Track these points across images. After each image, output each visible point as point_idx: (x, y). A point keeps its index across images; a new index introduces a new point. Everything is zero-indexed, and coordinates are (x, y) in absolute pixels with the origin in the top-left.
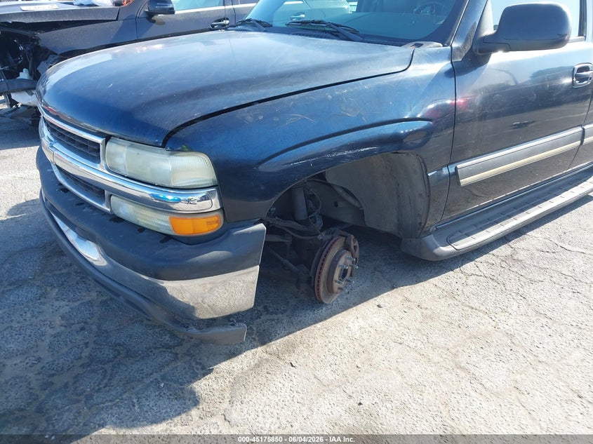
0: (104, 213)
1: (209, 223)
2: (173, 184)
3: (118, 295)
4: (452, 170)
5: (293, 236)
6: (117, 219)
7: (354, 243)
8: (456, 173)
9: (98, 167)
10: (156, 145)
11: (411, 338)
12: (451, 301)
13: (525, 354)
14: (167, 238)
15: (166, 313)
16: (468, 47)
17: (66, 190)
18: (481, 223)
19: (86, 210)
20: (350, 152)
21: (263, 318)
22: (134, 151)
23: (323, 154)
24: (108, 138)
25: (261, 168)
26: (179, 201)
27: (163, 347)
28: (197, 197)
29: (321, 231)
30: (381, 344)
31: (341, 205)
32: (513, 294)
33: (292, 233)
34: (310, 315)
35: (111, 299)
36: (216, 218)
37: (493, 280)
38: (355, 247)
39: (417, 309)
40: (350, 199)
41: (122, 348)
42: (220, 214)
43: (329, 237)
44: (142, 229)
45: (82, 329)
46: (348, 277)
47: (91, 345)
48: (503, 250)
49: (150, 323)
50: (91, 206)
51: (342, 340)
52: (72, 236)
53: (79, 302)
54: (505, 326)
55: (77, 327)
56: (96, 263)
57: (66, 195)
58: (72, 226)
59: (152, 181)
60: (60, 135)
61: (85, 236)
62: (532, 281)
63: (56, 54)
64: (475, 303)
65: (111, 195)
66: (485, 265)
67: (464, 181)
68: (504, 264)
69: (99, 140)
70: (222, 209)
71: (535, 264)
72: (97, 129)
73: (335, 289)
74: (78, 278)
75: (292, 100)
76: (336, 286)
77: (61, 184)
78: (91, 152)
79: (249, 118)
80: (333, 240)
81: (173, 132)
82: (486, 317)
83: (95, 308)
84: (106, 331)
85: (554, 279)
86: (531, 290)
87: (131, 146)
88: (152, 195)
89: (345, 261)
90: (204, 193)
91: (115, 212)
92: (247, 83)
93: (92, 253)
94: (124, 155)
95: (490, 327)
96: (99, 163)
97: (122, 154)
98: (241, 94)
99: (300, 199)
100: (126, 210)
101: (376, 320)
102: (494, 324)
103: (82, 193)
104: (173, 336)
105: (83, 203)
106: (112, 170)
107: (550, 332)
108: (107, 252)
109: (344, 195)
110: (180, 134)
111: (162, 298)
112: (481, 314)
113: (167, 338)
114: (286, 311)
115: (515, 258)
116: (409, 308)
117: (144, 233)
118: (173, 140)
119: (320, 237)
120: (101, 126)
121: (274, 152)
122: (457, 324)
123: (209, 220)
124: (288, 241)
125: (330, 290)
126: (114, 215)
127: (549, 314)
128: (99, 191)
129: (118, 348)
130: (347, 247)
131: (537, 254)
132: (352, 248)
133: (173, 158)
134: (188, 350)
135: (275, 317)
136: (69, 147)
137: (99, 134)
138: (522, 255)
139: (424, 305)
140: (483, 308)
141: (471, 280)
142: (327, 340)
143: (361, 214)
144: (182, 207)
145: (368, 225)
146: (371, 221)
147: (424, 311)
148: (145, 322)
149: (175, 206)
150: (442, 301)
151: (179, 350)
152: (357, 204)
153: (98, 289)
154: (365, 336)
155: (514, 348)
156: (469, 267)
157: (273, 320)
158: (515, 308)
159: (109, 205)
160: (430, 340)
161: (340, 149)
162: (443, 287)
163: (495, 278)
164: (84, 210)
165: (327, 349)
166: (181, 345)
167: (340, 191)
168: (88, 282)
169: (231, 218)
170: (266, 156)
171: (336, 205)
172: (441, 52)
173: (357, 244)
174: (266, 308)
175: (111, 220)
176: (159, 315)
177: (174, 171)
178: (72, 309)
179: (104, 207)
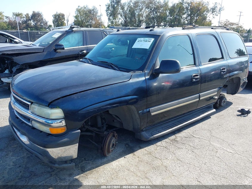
0: (30, 126)
1: (62, 130)
2: (51, 118)
3: (33, 154)
4: (148, 110)
5: (96, 133)
6: (33, 128)
7: (116, 134)
8: (149, 111)
9: (29, 112)
10: (46, 106)
11: (133, 168)
12: (149, 155)
13: (169, 173)
14: (49, 135)
15: (48, 159)
16: (151, 73)
17: (18, 118)
18: (164, 127)
19: (24, 125)
20: (110, 106)
21: (83, 162)
22: (39, 108)
23: (100, 107)
24: (32, 103)
25: (79, 112)
26: (53, 123)
27: (47, 172)
28: (58, 122)
29: (105, 131)
30: (122, 170)
31: (115, 121)
32: (171, 153)
33: (96, 132)
34: (100, 161)
35: (31, 156)
36: (64, 128)
37: (166, 148)
38: (116, 136)
39: (137, 158)
40: (118, 119)
41: (33, 173)
42: (65, 127)
43: (108, 133)
44: (41, 132)
45: (20, 166)
46: (114, 146)
47: (22, 172)
48: (173, 137)
49: (44, 164)
50: (26, 123)
51: (109, 169)
52: (18, 133)
53: (19, 157)
54: (166, 164)
55: (18, 166)
56: (26, 143)
57: (18, 120)
58: (19, 130)
59: (45, 117)
60: (17, 100)
61: (23, 134)
62: (179, 148)
63: (19, 64)
64: (157, 156)
65: (32, 121)
66: (165, 142)
67: (153, 114)
68: (171, 142)
69: (29, 104)
70: (66, 125)
71: (182, 142)
72: (29, 100)
73: (111, 151)
74: (20, 148)
75: (90, 91)
76: (111, 150)
77: (16, 116)
78: (27, 107)
79: (76, 98)
80: (109, 134)
81: (52, 102)
82: (160, 161)
83: (25, 159)
84: (28, 167)
85: (187, 147)
86: (178, 151)
87: (39, 106)
88: (45, 121)
89: (113, 141)
90: (60, 120)
91: (33, 126)
92: (77, 86)
93: (24, 139)
94: (37, 109)
95: (160, 164)
96: (29, 110)
97: (36, 108)
98: (74, 90)
99: (99, 120)
100: (37, 126)
101: (122, 162)
102: (162, 163)
103: (23, 119)
104: (51, 168)
105: (23, 122)
106: (33, 113)
107: (179, 165)
108: (30, 139)
109: (116, 117)
110: (53, 103)
111: (47, 154)
112: (158, 160)
113: (49, 169)
114: (92, 160)
115: (176, 140)
116: (135, 158)
117: (42, 133)
118: (51, 105)
119: (105, 133)
120: (30, 99)
121: (83, 107)
122: (149, 163)
123: (62, 129)
124: (94, 134)
125: (109, 152)
126: (33, 127)
127: (181, 160)
128: (29, 119)
129: (31, 173)
130: (114, 136)
131: (184, 139)
132: (115, 136)
133: (51, 110)
134: (56, 173)
135: (88, 162)
136: (20, 104)
137: (29, 102)
138: (178, 139)
139: (140, 157)
140: (160, 158)
141: (158, 148)
142: (104, 169)
143: (121, 124)
144: (54, 125)
145: (124, 128)
146: (125, 127)
147: (139, 159)
148: (42, 164)
149: (52, 125)
150: (146, 155)
151: (53, 173)
152: (120, 121)
153: (27, 152)
154: (117, 168)
155: (166, 171)
156: (159, 143)
157: (87, 163)
158: (170, 158)
159: (31, 124)
160: (139, 169)
161: (106, 105)
162: (148, 150)
163: (167, 147)
164: (23, 125)
165: (103, 172)
166: (54, 171)
167: (114, 116)
168: (23, 150)
169: (69, 128)
170: (81, 109)
171: (113, 121)
172: (141, 74)
173: (117, 135)
174: (85, 158)
175: (32, 129)
176: (45, 160)
177: (51, 114)
178: (17, 159)
179: (30, 124)
